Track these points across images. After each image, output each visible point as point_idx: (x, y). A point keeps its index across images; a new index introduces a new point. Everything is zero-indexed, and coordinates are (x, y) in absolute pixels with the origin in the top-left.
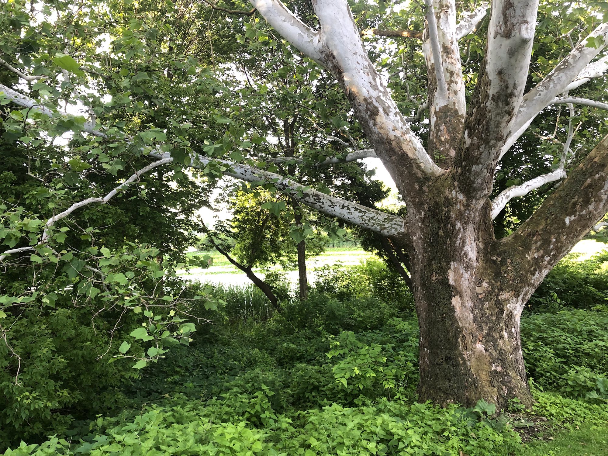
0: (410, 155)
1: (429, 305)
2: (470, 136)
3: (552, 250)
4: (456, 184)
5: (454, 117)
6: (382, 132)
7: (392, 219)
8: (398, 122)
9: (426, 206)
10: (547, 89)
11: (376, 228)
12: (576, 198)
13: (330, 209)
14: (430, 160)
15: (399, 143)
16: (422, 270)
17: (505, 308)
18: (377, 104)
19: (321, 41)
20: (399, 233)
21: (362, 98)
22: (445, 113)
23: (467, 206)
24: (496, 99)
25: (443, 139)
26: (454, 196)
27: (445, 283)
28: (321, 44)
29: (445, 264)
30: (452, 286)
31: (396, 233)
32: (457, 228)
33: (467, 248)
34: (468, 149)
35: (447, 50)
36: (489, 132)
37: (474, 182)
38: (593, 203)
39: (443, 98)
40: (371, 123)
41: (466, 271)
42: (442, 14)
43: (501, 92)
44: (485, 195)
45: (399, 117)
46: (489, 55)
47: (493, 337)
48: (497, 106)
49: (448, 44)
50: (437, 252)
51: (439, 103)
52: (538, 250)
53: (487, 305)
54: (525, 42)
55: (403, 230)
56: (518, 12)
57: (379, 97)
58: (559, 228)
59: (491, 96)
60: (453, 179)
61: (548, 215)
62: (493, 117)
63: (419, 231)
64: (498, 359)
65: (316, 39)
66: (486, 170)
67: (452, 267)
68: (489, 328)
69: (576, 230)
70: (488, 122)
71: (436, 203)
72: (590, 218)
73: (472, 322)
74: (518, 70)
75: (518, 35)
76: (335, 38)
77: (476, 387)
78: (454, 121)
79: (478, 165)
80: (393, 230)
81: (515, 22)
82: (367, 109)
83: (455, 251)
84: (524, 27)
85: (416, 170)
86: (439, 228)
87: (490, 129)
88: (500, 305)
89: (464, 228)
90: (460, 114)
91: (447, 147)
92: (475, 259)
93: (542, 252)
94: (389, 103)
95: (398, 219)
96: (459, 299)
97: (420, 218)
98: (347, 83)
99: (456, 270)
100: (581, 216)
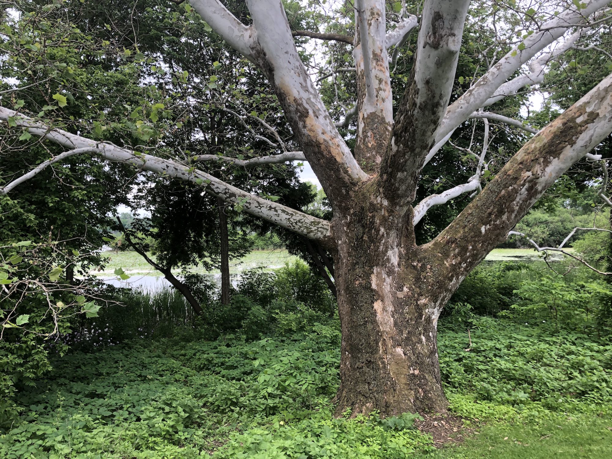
0: (338, 159)
1: (352, 309)
2: (396, 143)
3: (469, 257)
4: (381, 190)
5: (381, 124)
6: (312, 134)
7: (319, 223)
8: (327, 125)
9: (352, 211)
10: (468, 103)
11: (302, 231)
12: (492, 208)
13: (257, 210)
14: (357, 166)
15: (327, 147)
16: (346, 274)
17: (424, 313)
18: (307, 106)
19: (253, 36)
20: (325, 236)
21: (292, 99)
22: (373, 120)
23: (391, 212)
24: (423, 108)
25: (370, 145)
26: (379, 202)
27: (368, 287)
28: (251, 39)
29: (368, 268)
30: (375, 290)
31: (322, 236)
32: (381, 233)
33: (390, 253)
34: (394, 156)
35: (377, 58)
36: (415, 140)
37: (398, 189)
38: (506, 214)
39: (371, 105)
40: (301, 124)
41: (389, 276)
42: (373, 22)
43: (428, 101)
44: (408, 202)
45: (328, 121)
46: (418, 64)
47: (412, 341)
48: (424, 114)
49: (378, 51)
50: (361, 257)
51: (367, 109)
52: (455, 256)
53: (406, 309)
54: (452, 53)
55: (328, 234)
56: (447, 24)
57: (309, 99)
58: (475, 236)
59: (418, 105)
60: (379, 184)
61: (466, 224)
62: (419, 125)
63: (344, 235)
64: (416, 363)
65: (247, 34)
66: (410, 178)
67: (375, 271)
68: (409, 332)
69: (491, 239)
70: (414, 131)
71: (362, 208)
72: (503, 227)
73: (392, 326)
74: (444, 81)
75: (445, 46)
76: (267, 35)
77: (395, 390)
78: (381, 128)
79: (403, 172)
80: (319, 234)
81: (443, 34)
82: (297, 110)
83: (378, 256)
84: (451, 39)
85: (343, 174)
86: (364, 233)
87: (416, 137)
88: (419, 309)
89: (388, 234)
90: (387, 121)
91: (374, 153)
92: (396, 264)
93: (459, 258)
94: (319, 107)
95: (325, 222)
96: (381, 303)
97: (346, 223)
98: (277, 82)
99: (378, 275)
100: (496, 225)
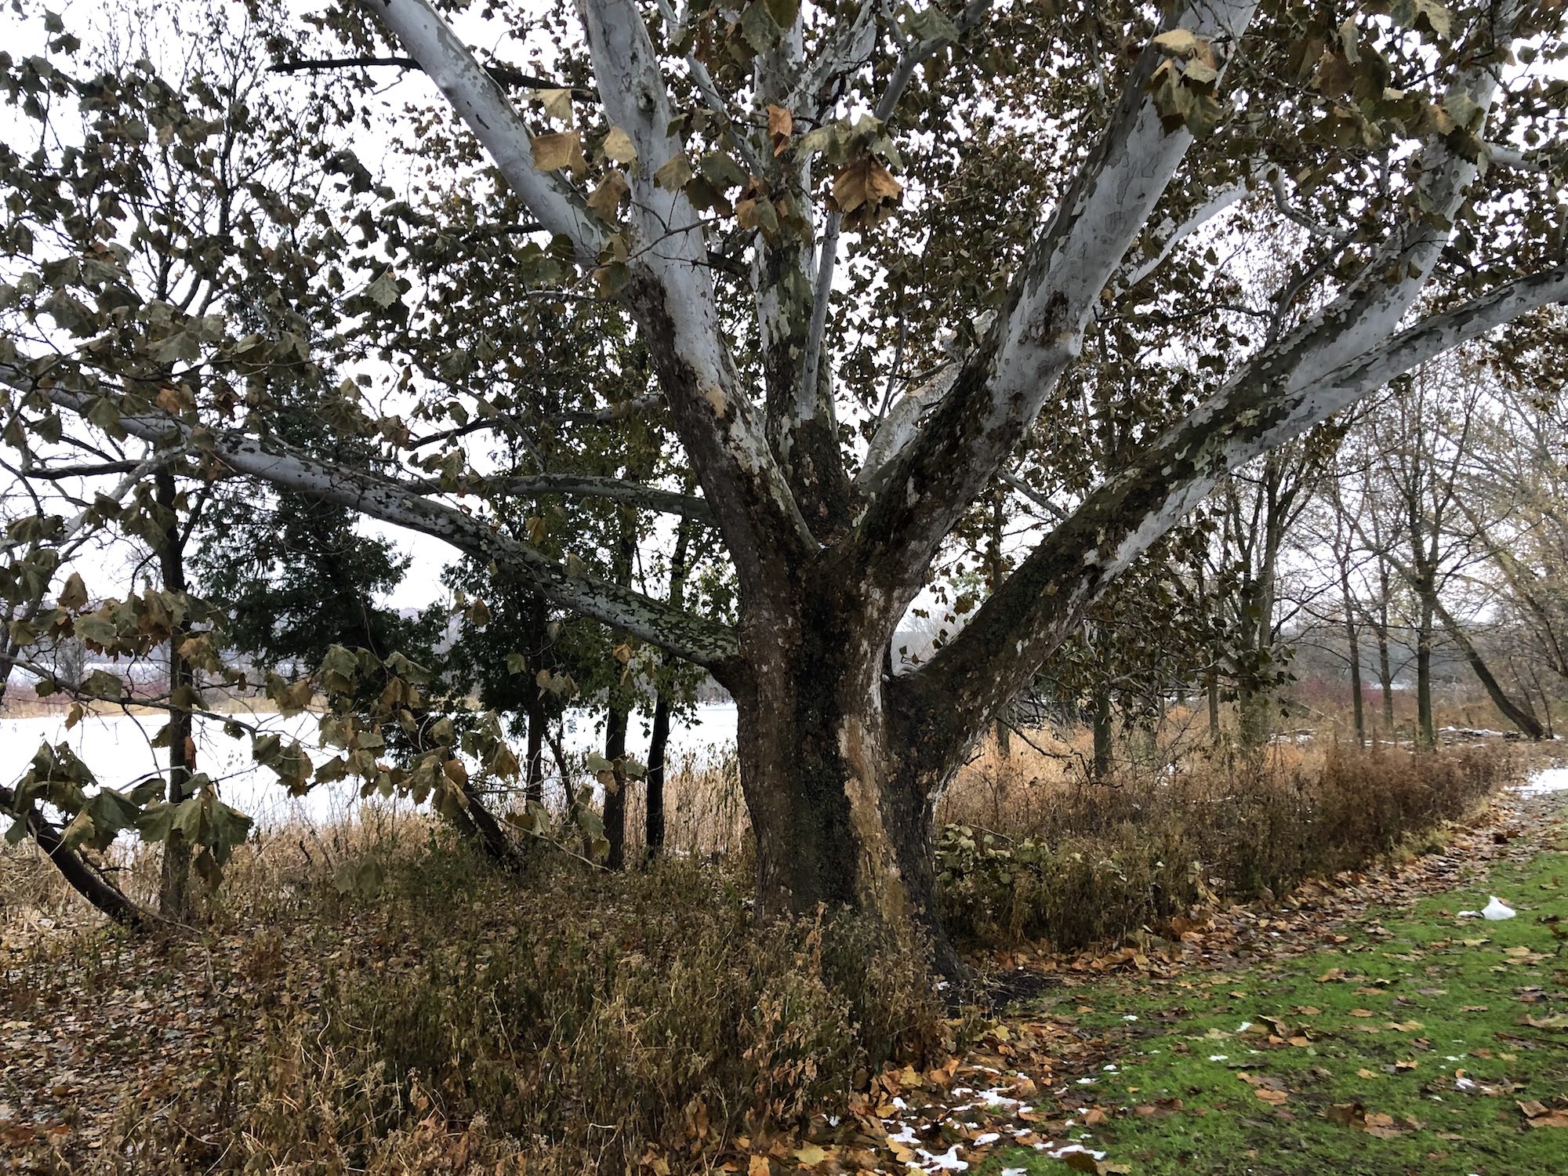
0: (782, 508)
1: (796, 799)
3: (994, 697)
4: (870, 570)
6: (739, 455)
9: (799, 606)
11: (682, 647)
12: (1033, 611)
15: (764, 482)
16: (781, 731)
17: (924, 800)
20: (729, 658)
22: (810, 435)
23: (885, 611)
25: (807, 482)
26: (863, 591)
27: (831, 755)
29: (833, 718)
30: (845, 760)
31: (723, 657)
32: (863, 651)
33: (872, 689)
37: (905, 571)
39: (808, 404)
40: (719, 436)
41: (869, 732)
43: (1006, 427)
50: (816, 696)
51: (800, 413)
52: (975, 696)
55: (737, 652)
56: (1071, 315)
58: (1009, 660)
59: (987, 431)
61: (990, 637)
63: (776, 655)
64: (921, 893)
67: (846, 723)
69: (1030, 665)
70: (964, 472)
71: (823, 603)
72: (1050, 644)
73: (880, 826)
75: (1063, 347)
78: (827, 451)
79: (921, 540)
80: (719, 652)
81: (1063, 327)
83: (856, 693)
86: (826, 651)
87: (965, 484)
88: (917, 795)
89: (873, 653)
91: (815, 498)
92: (879, 709)
93: (981, 699)
95: (728, 630)
96: (857, 784)
97: (783, 631)
98: (680, 348)
99: (852, 730)
100: (1038, 640)
